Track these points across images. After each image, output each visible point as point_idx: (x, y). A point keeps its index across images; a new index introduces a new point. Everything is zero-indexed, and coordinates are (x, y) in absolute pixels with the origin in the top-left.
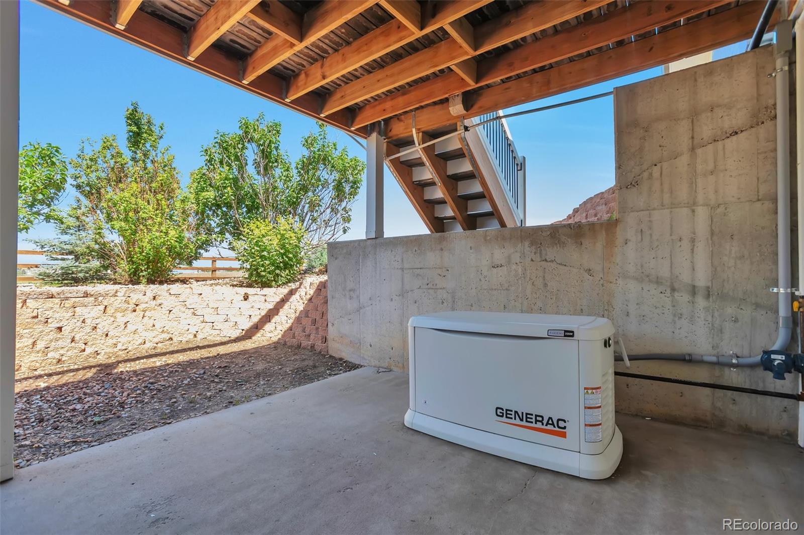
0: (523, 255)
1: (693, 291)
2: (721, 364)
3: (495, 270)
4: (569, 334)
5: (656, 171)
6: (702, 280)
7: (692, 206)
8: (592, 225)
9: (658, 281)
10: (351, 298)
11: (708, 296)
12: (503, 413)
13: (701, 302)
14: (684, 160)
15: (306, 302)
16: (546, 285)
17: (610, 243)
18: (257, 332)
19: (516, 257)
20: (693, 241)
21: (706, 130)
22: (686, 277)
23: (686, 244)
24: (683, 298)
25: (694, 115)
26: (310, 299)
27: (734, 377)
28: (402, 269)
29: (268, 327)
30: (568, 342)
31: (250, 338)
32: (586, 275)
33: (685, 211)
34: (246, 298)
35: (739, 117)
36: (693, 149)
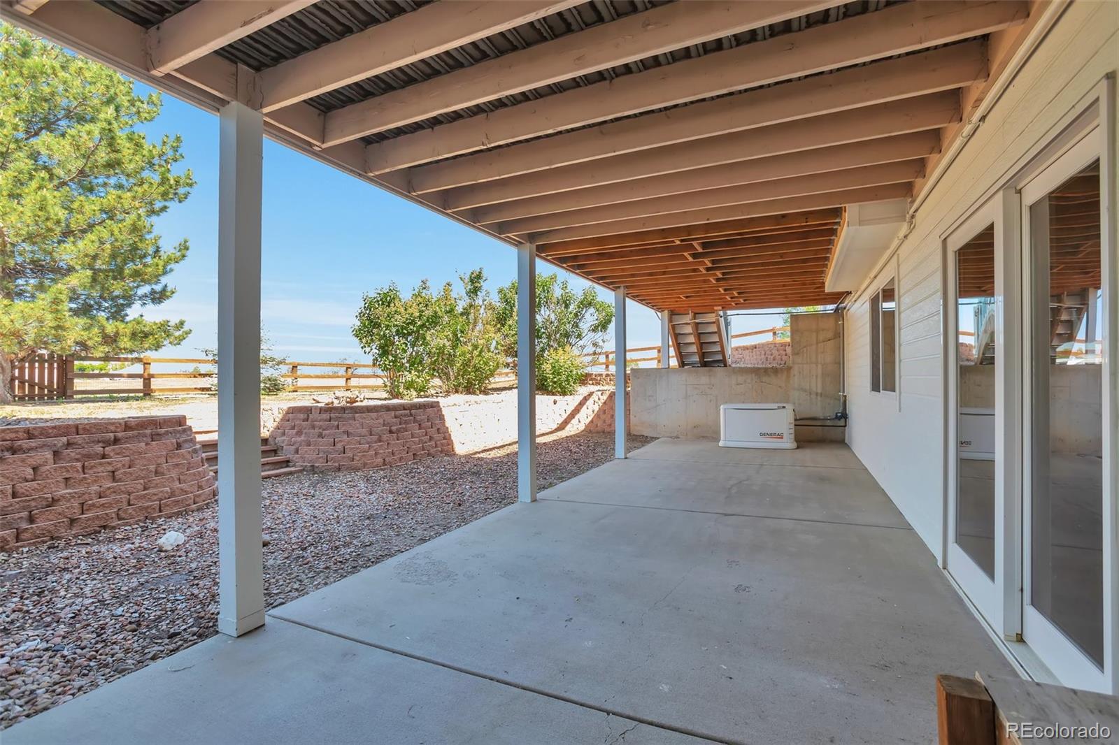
0: (752, 380)
1: (817, 394)
2: (825, 419)
3: (738, 386)
4: (784, 407)
5: (805, 349)
6: (819, 391)
7: (817, 363)
8: (781, 369)
9: (805, 391)
10: (650, 400)
11: (821, 396)
12: (762, 435)
13: (819, 398)
14: (814, 347)
15: (601, 405)
16: (762, 392)
17: (788, 377)
18: (566, 426)
19: (749, 381)
20: (817, 376)
21: (821, 338)
22: (814, 389)
23: (814, 377)
24: (813, 396)
25: (817, 331)
26: (605, 403)
27: (829, 423)
28: (686, 385)
29: (574, 421)
30: (784, 410)
31: (563, 429)
32: (779, 389)
33: (814, 365)
34: (555, 402)
35: (830, 334)
36: (817, 343)
